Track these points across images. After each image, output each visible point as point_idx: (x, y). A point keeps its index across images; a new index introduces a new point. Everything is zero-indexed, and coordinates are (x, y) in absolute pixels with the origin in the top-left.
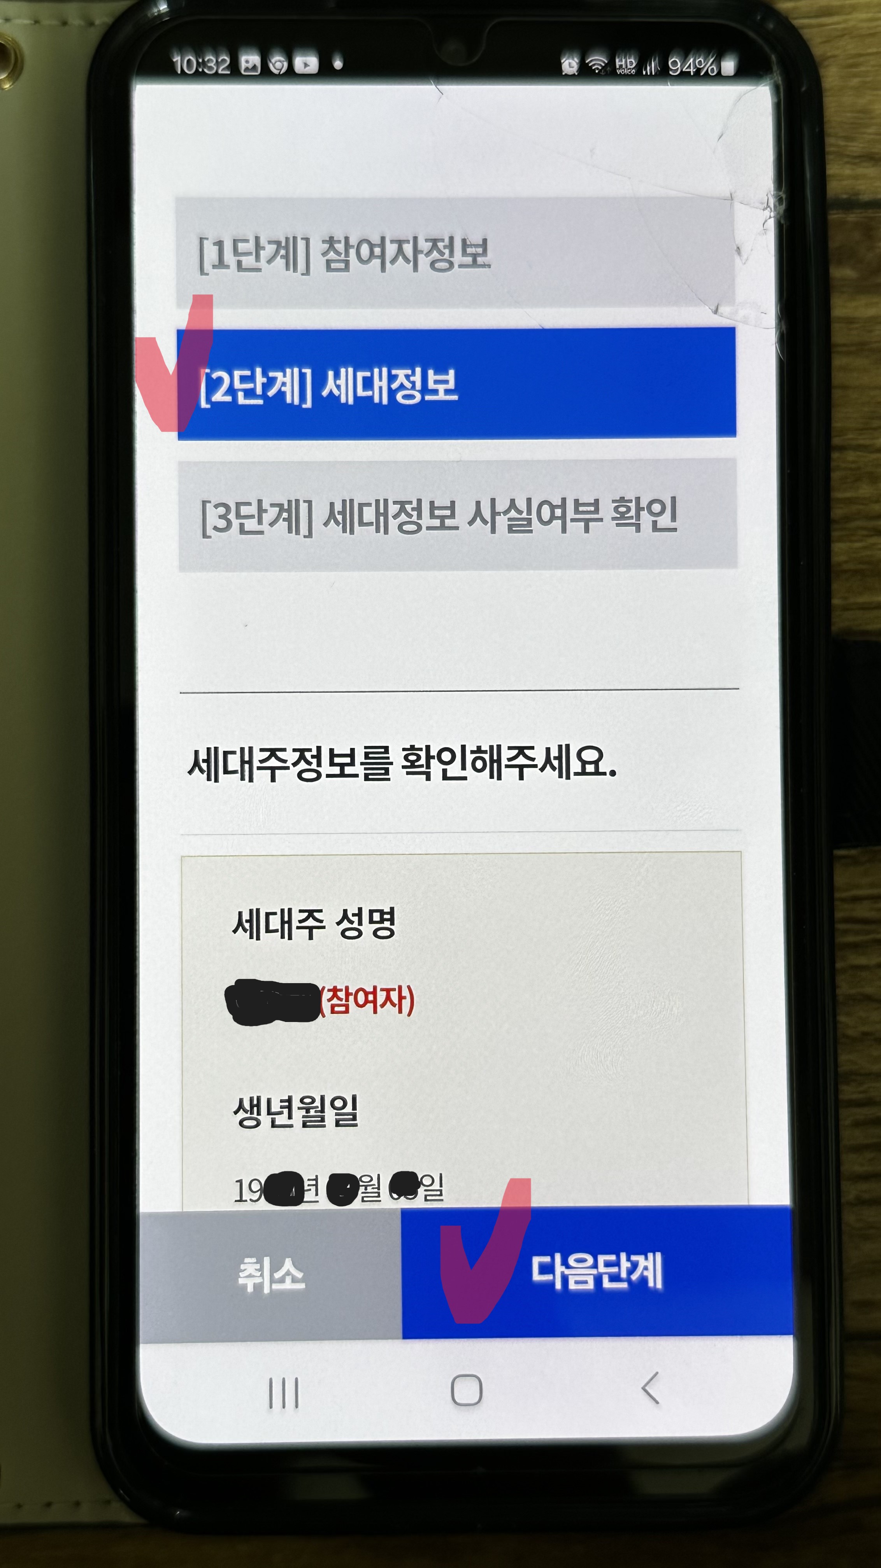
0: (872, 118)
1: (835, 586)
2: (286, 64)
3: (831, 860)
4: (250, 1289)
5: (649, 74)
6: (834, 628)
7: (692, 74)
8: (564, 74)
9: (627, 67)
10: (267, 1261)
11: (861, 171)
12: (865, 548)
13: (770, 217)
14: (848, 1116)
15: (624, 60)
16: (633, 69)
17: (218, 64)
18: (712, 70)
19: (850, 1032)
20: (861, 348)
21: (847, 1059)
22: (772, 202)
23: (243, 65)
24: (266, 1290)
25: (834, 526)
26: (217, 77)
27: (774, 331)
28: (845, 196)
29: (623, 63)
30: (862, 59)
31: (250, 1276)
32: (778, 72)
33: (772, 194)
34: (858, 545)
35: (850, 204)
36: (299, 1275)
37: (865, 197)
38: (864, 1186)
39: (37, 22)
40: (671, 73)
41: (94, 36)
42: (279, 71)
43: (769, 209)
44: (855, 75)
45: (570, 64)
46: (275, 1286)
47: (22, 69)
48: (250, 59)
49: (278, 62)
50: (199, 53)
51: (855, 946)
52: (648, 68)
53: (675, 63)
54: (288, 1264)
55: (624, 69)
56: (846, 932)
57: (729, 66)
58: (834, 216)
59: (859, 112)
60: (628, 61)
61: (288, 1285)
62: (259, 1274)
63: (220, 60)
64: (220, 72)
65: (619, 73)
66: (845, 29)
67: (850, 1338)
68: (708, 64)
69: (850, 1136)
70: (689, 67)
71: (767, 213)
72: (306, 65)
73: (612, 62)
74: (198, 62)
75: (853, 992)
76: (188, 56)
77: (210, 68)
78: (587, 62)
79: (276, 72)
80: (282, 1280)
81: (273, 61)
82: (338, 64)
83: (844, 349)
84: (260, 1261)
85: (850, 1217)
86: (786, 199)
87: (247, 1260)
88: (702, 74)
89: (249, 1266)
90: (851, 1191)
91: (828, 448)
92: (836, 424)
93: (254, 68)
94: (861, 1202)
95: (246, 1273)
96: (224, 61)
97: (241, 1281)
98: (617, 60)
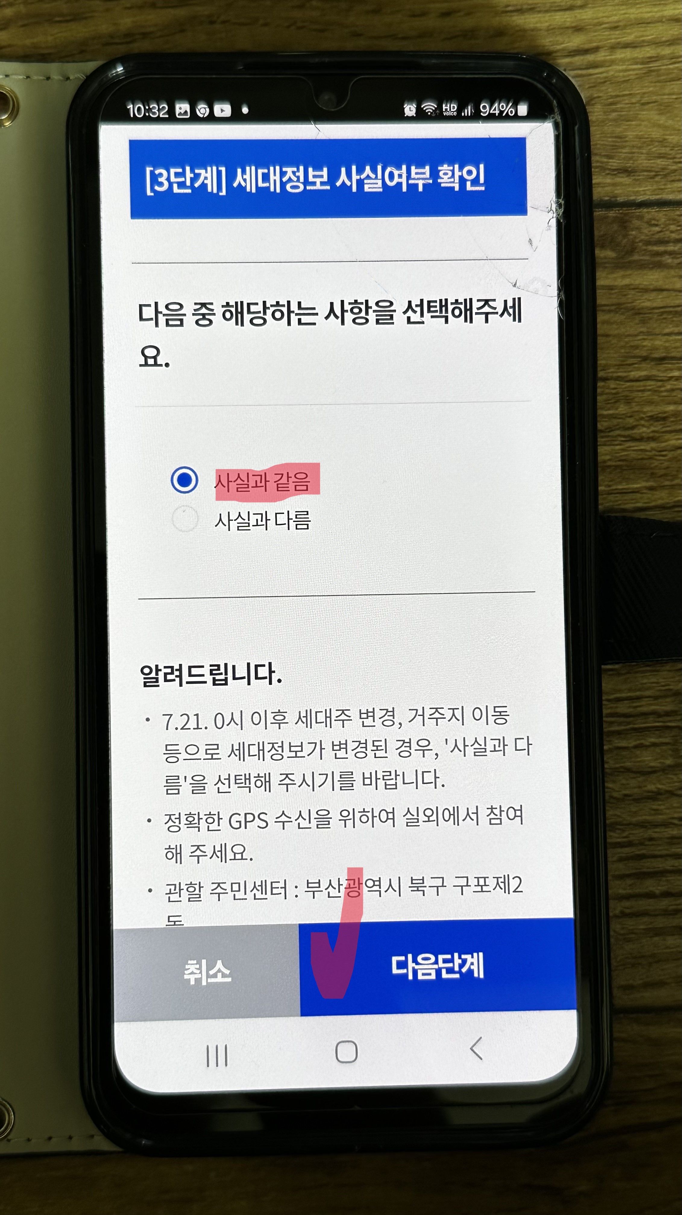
0: (626, 141)
1: (600, 478)
2: (208, 110)
3: (600, 672)
4: (192, 982)
5: (466, 115)
6: (600, 507)
7: (497, 115)
8: (405, 116)
9: (450, 110)
10: (204, 962)
11: (618, 180)
12: (623, 450)
13: (553, 218)
14: (613, 854)
15: (448, 105)
16: (455, 111)
17: (159, 110)
18: (511, 112)
19: (615, 795)
20: (618, 308)
21: (612, 814)
22: (554, 206)
23: (177, 111)
24: (204, 983)
25: (599, 435)
26: (159, 120)
27: (556, 298)
28: (607, 198)
29: (448, 108)
30: (618, 99)
31: (192, 973)
32: (558, 113)
33: (554, 201)
34: (618, 447)
35: (610, 205)
36: (227, 972)
37: (620, 199)
38: (627, 904)
39: (28, 77)
40: (482, 114)
41: (71, 89)
42: (203, 115)
43: (551, 211)
44: (614, 111)
45: (410, 109)
46: (210, 980)
47: (18, 111)
48: (182, 107)
49: (202, 110)
50: (146, 102)
51: (619, 733)
52: (466, 111)
53: (484, 107)
54: (219, 965)
55: (449, 112)
56: (612, 723)
57: (523, 109)
58: (598, 213)
59: (616, 137)
60: (452, 105)
61: (219, 979)
62: (198, 971)
63: (161, 107)
64: (161, 116)
65: (445, 115)
66: (606, 77)
67: (615, 1011)
68: (508, 108)
69: (615, 868)
70: (495, 110)
71: (551, 215)
72: (222, 111)
73: (440, 107)
74: (145, 108)
75: (617, 766)
76: (137, 105)
77: (154, 113)
78: (422, 107)
79: (201, 116)
80: (215, 976)
81: (199, 107)
82: (245, 110)
83: (607, 308)
84: (199, 963)
85: (615, 926)
86: (564, 204)
87: (190, 962)
88: (504, 115)
89: (192, 966)
90: (616, 908)
91: (595, 379)
92: (601, 362)
93: (186, 112)
94: (624, 915)
95: (189, 971)
96: (164, 108)
97: (186, 977)
98: (444, 105)
